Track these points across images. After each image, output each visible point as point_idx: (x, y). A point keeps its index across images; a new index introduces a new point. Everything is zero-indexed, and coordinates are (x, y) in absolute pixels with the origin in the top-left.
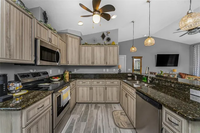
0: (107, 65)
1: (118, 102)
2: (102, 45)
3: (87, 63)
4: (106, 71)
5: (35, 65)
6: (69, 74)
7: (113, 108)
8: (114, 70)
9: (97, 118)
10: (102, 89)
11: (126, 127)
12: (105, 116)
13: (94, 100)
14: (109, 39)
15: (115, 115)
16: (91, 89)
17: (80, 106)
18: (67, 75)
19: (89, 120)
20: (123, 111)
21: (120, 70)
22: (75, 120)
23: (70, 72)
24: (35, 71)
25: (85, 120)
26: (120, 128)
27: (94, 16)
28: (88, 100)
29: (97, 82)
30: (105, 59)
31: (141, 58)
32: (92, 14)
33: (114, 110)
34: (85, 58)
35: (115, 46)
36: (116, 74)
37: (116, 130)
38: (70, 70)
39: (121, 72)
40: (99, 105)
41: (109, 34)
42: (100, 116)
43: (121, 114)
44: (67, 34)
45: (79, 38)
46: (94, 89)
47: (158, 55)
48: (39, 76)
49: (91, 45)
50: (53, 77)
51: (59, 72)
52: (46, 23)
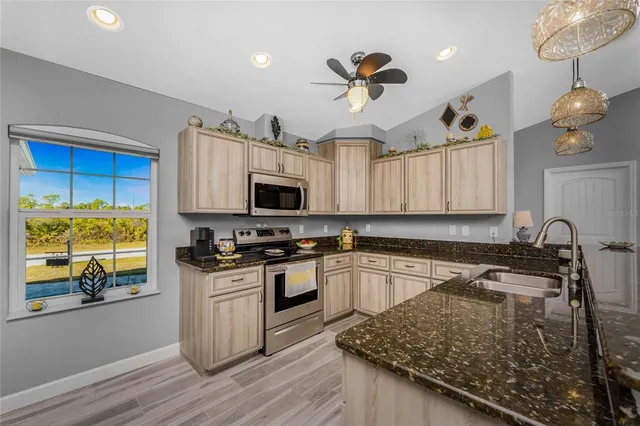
0: (450, 213)
4: (459, 232)
5: (248, 215)
6: (354, 238)
8: (494, 229)
16: (390, 281)
18: (348, 239)
21: (522, 233)
23: (356, 232)
29: (406, 264)
38: (356, 226)
41: (468, 104)
44: (337, 141)
46: (398, 283)
48: (271, 235)
49: (401, 154)
50: (301, 240)
51: (326, 231)
52: (276, 137)
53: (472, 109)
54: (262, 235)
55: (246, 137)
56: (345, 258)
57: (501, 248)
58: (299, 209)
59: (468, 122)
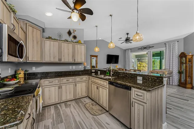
0: (75, 62)
1: (87, 96)
2: (70, 42)
3: (52, 60)
4: (72, 68)
7: (84, 102)
8: (80, 67)
9: (73, 115)
10: (72, 86)
11: (100, 113)
12: (79, 111)
13: (64, 99)
14: (75, 37)
15: (88, 107)
18: (21, 75)
19: (65, 120)
20: (93, 102)
21: (85, 67)
22: (48, 126)
23: (26, 71)
25: (62, 122)
26: (96, 115)
27: (73, 13)
28: (57, 101)
29: (66, 80)
30: (73, 56)
31: (96, 56)
32: (71, 11)
33: (85, 104)
34: (50, 54)
35: (82, 44)
36: (82, 71)
37: (94, 118)
39: (86, 69)
40: (68, 103)
41: (75, 32)
42: (75, 113)
43: (93, 105)
44: (26, 22)
45: (41, 29)
47: (108, 55)
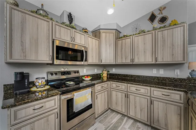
0: (157, 63)
3: (124, 62)
5: (52, 64)
6: (108, 74)
16: (127, 96)
17: (113, 115)
18: (105, 75)
21: (193, 73)
23: (108, 71)
24: (66, 70)
28: (123, 111)
30: (154, 52)
38: (108, 69)
44: (101, 31)
45: (114, 31)
46: (131, 97)
48: (69, 74)
49: (130, 36)
50: (85, 76)
51: (96, 71)
52: (70, 23)
53: (165, 13)
54: (64, 75)
55: (52, 19)
56: (105, 85)
57: (181, 80)
58: (83, 61)
59: (163, 20)
